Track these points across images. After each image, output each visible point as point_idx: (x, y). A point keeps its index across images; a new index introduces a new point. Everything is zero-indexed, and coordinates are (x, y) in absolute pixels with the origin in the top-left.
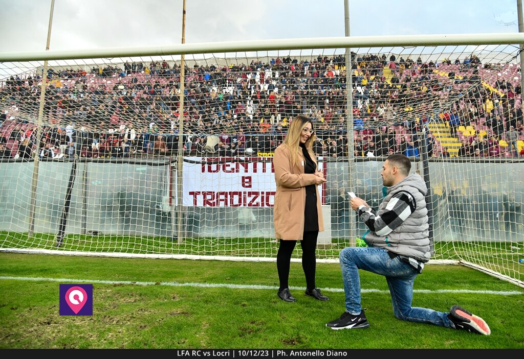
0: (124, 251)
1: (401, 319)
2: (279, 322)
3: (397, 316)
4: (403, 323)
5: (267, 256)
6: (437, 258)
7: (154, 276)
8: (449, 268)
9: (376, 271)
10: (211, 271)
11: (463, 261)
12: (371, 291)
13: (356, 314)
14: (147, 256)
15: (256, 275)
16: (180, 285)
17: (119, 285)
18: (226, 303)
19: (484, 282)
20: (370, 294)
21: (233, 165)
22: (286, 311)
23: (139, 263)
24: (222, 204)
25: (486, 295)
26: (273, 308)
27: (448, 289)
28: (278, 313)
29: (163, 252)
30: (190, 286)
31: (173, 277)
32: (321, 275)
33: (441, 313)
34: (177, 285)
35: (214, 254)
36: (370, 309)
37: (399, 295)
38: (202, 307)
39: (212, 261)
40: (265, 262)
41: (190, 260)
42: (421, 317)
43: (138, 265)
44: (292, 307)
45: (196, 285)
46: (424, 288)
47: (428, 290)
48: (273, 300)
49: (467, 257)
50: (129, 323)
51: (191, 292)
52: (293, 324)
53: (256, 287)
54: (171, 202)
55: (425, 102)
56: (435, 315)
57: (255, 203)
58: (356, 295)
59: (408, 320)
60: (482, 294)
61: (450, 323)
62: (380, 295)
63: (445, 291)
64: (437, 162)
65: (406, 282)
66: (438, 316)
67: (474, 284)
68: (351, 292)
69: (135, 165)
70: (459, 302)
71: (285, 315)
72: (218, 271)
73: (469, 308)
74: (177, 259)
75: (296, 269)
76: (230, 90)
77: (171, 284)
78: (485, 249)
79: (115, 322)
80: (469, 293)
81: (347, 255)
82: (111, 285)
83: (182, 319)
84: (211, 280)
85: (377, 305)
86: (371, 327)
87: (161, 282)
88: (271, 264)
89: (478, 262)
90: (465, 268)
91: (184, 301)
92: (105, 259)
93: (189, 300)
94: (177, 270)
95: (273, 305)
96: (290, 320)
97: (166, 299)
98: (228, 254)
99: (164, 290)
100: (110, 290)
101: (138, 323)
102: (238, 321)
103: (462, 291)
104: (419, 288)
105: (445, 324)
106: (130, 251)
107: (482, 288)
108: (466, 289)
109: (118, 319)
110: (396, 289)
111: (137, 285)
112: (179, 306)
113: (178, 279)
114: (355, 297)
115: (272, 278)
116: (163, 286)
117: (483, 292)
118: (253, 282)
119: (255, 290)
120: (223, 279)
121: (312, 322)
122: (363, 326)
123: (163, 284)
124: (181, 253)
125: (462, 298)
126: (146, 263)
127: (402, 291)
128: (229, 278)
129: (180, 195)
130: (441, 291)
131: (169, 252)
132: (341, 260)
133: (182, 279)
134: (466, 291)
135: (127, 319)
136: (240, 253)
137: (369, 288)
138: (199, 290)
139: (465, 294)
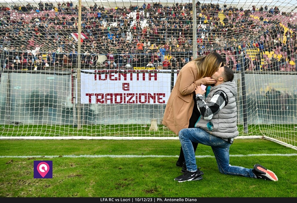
0: (37, 135)
1: (223, 173)
2: (143, 178)
3: (221, 172)
4: (224, 176)
5: (139, 136)
6: (249, 135)
7: (58, 152)
8: (256, 141)
9: (203, 143)
10: (99, 147)
11: (265, 136)
12: (205, 156)
13: (193, 171)
14: (55, 138)
15: (130, 148)
16: (77, 157)
17: (32, 159)
18: (108, 168)
19: (276, 149)
20: (205, 158)
21: (117, 75)
22: (149, 171)
23: (48, 143)
24: (109, 102)
25: (277, 156)
26: (140, 170)
27: (254, 154)
28: (143, 173)
29: (66, 135)
30: (84, 157)
31: (72, 152)
32: (173, 147)
33: (248, 169)
34: (74, 157)
35: (102, 135)
36: (204, 168)
37: (220, 158)
38: (91, 171)
39: (100, 140)
40: (137, 140)
41: (85, 140)
42: (236, 172)
43: (48, 145)
44: (153, 169)
45: (88, 156)
46: (240, 153)
47: (242, 155)
48: (140, 164)
49: (267, 134)
50: (37, 184)
51: (84, 161)
52: (153, 180)
53: (129, 156)
54: (72, 100)
55: (244, 36)
56: (244, 170)
57: (131, 101)
58: (192, 158)
59: (228, 174)
60: (275, 156)
61: (253, 175)
62: (211, 159)
63: (252, 155)
64: (250, 73)
65: (224, 150)
66: (247, 171)
67: (271, 150)
68: (188, 157)
69: (45, 75)
70: (260, 162)
71: (147, 174)
72: (104, 147)
73: (266, 165)
74: (76, 140)
75: (157, 144)
76: (115, 24)
77: (71, 156)
78: (278, 128)
79: (27, 184)
80: (267, 156)
81: (183, 134)
82: (26, 159)
83: (76, 179)
84: (99, 153)
85: (209, 165)
86: (204, 179)
87: (63, 155)
88: (141, 141)
89: (274, 137)
90: (266, 141)
91: (79, 168)
92: (23, 141)
93: (82, 167)
94: (76, 146)
95: (140, 167)
96: (151, 177)
97: (66, 166)
98: (112, 135)
99: (65, 161)
100: (25, 162)
101: (44, 184)
102: (115, 179)
103: (263, 155)
104: (237, 154)
105: (251, 176)
106: (42, 135)
107: (275, 152)
108: (265, 153)
109: (30, 182)
110: (218, 154)
111: (46, 158)
112: (75, 171)
113: (75, 153)
114: (191, 160)
115: (141, 150)
116: (64, 158)
117: (275, 155)
118: (128, 153)
119: (128, 158)
120: (107, 152)
121: (166, 178)
122: (199, 179)
123: (65, 156)
124: (79, 135)
125: (263, 159)
126: (53, 143)
127: (222, 156)
128: (111, 151)
129: (79, 95)
130: (250, 155)
131: (71, 135)
132: (180, 137)
133: (78, 153)
134: (265, 155)
135: (36, 182)
136: (121, 134)
137: (204, 154)
138: (90, 159)
139: (265, 156)
